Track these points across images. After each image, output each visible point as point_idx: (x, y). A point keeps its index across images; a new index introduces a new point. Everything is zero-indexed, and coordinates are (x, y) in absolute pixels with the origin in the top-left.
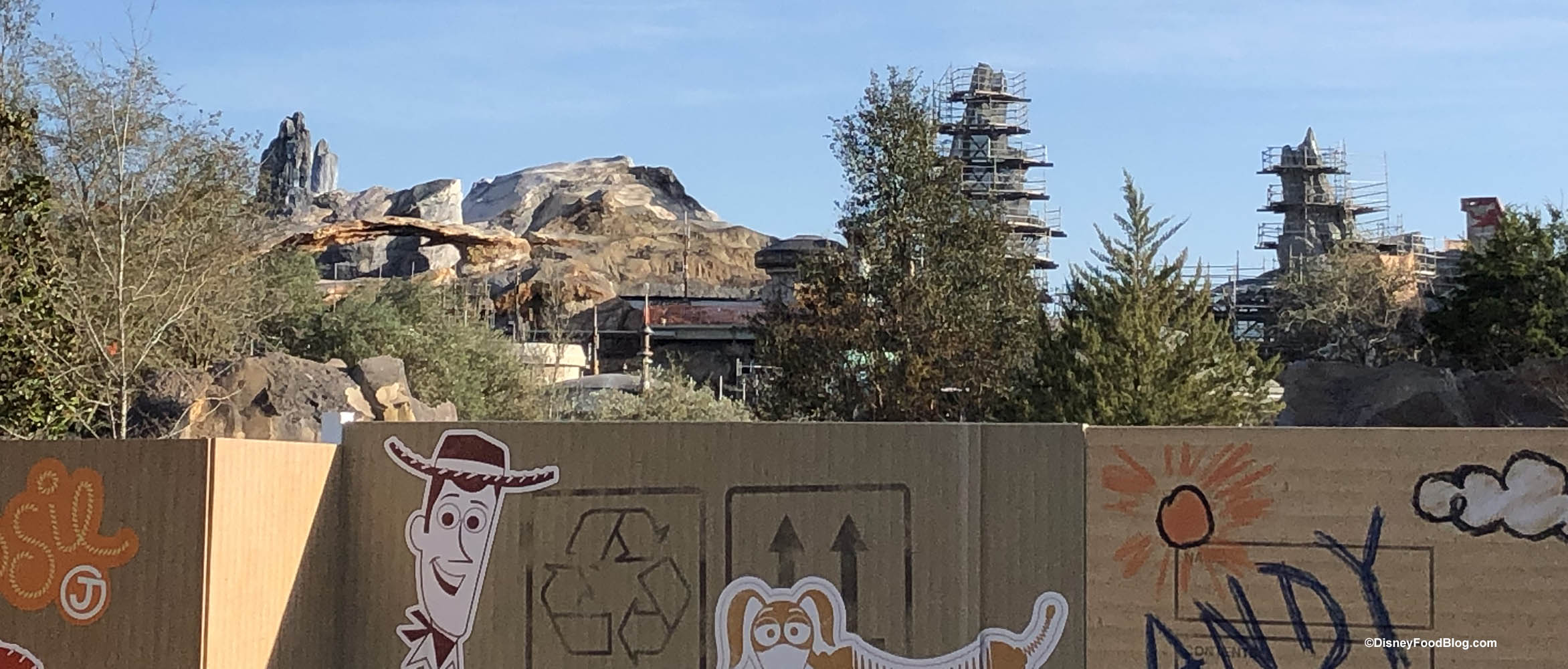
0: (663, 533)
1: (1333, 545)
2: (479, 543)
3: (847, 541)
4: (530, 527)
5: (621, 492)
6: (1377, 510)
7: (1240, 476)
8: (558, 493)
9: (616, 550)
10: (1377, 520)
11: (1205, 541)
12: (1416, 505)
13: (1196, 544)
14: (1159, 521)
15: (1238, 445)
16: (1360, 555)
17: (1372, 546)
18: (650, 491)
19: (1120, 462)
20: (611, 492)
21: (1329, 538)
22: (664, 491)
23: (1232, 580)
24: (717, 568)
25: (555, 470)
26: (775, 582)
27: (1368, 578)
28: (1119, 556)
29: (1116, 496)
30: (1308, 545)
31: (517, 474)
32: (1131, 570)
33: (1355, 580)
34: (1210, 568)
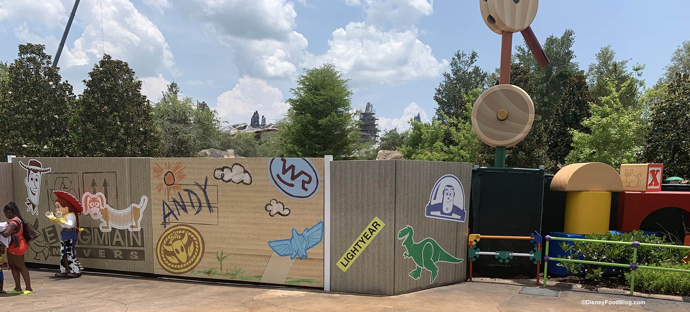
0: (71, 182)
1: (198, 185)
2: (38, 184)
3: (105, 184)
4: (47, 181)
5: (63, 173)
6: (207, 177)
7: (180, 169)
8: (51, 173)
9: (63, 186)
10: (207, 179)
11: (173, 184)
12: (214, 176)
13: (172, 185)
14: (164, 180)
15: (179, 162)
16: (203, 187)
17: (206, 185)
18: (68, 173)
19: (156, 166)
20: (61, 173)
21: (197, 183)
22: (71, 173)
23: (178, 193)
24: (81, 190)
25: (50, 168)
26: (92, 193)
27: (205, 192)
28: (157, 188)
29: (156, 174)
30: (193, 185)
31: (44, 169)
32: (159, 191)
33: (203, 193)
34: (174, 190)
